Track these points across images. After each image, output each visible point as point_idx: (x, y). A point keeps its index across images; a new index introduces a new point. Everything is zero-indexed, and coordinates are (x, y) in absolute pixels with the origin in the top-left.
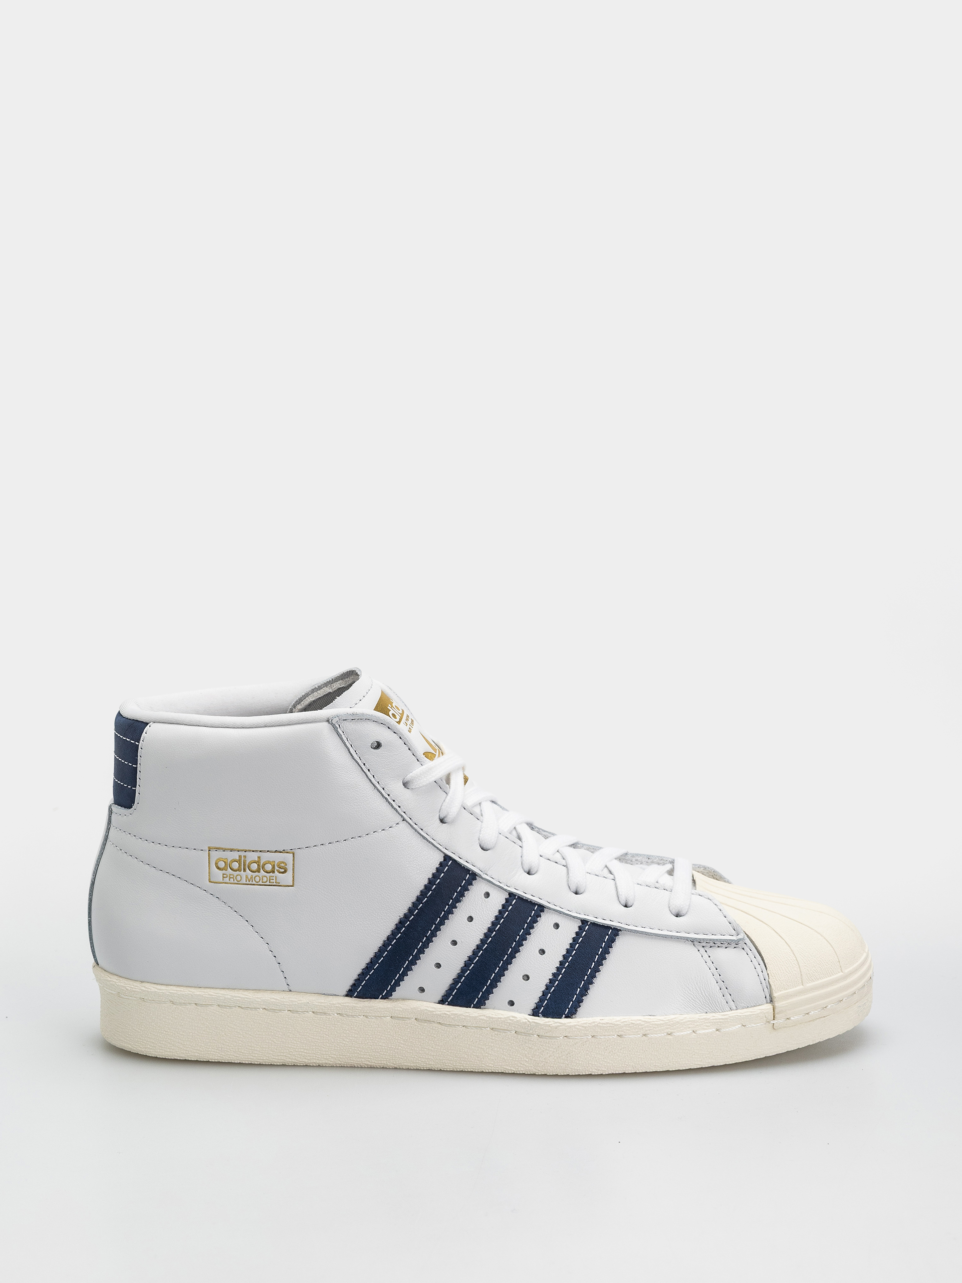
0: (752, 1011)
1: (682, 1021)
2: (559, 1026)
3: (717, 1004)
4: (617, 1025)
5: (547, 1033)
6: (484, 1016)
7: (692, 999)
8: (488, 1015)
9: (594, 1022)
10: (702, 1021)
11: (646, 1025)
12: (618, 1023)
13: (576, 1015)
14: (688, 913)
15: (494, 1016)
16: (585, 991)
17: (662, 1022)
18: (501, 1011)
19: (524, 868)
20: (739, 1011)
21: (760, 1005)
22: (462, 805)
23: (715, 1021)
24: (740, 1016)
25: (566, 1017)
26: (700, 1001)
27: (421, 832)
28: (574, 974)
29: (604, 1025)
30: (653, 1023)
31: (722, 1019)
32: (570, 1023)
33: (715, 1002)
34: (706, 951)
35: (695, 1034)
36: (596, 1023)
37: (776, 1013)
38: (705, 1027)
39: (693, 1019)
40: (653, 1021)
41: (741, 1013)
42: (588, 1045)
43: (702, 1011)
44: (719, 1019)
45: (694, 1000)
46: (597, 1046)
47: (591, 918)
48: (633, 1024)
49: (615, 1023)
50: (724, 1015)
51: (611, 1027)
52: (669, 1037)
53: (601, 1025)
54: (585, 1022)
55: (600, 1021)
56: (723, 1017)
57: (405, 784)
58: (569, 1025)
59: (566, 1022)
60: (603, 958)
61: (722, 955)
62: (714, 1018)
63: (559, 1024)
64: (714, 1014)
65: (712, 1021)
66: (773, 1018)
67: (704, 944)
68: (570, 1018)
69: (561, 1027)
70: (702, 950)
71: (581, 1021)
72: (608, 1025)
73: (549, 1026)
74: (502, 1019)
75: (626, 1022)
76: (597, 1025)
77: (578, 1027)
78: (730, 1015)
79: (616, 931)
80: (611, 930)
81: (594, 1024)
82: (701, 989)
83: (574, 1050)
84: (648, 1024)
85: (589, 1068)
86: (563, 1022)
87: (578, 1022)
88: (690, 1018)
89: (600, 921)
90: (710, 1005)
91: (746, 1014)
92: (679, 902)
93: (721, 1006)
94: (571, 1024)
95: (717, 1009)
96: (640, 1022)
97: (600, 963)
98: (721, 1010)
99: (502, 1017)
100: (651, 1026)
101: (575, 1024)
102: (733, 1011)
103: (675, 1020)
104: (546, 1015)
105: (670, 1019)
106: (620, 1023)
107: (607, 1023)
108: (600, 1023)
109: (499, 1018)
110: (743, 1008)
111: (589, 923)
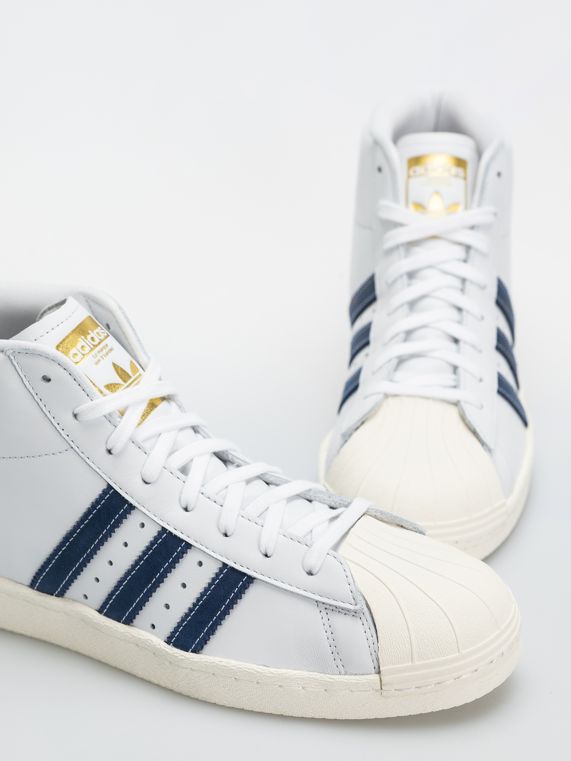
0: (358, 679)
1: (291, 677)
2: (185, 659)
3: (328, 667)
4: (233, 670)
5: (175, 662)
6: (129, 633)
7: (306, 657)
8: (131, 633)
9: (214, 663)
10: (310, 679)
11: (258, 675)
12: (233, 668)
13: (202, 651)
14: (318, 573)
15: (136, 635)
16: (212, 631)
17: (272, 675)
18: (144, 632)
19: (181, 504)
20: (347, 677)
21: (368, 674)
22: (130, 439)
23: (322, 682)
24: (346, 683)
25: (192, 652)
26: (312, 660)
27: (87, 460)
28: (205, 613)
29: (221, 667)
30: (265, 674)
31: (329, 682)
32: (194, 658)
33: (326, 664)
34: (327, 614)
35: (303, 690)
36: (215, 664)
37: (382, 684)
38: (313, 686)
39: (302, 677)
40: (265, 673)
41: (347, 680)
42: (209, 680)
43: (314, 670)
44: (327, 681)
45: (307, 659)
46: (217, 683)
47: (231, 564)
48: (247, 671)
49: (231, 667)
50: (331, 679)
51: (228, 670)
52: (280, 689)
53: (219, 666)
54: (206, 660)
55: (219, 663)
56: (330, 680)
57: (75, 416)
58: (192, 660)
59: (189, 657)
60: (234, 602)
61: (339, 621)
62: (322, 679)
63: (184, 658)
64: (322, 675)
65: (320, 681)
66: (379, 688)
67: (327, 606)
68: (196, 653)
69: (185, 661)
70: (324, 612)
71: (203, 659)
72: (225, 668)
73: (176, 657)
74: (142, 640)
75: (240, 668)
76: (216, 666)
77: (200, 663)
78: (336, 680)
79: (251, 580)
80: (246, 577)
81: (213, 664)
82: (315, 650)
83: (199, 681)
84: (260, 674)
85: (213, 698)
86: (187, 656)
87: (201, 659)
88: (299, 675)
89: (237, 567)
90: (321, 665)
91: (352, 681)
92: (313, 562)
93: (331, 669)
94: (194, 660)
95: (328, 671)
96: (253, 671)
97: (230, 607)
98: (331, 672)
99: (142, 638)
100: (262, 676)
101: (198, 660)
102: (340, 676)
103: (285, 675)
104: (176, 645)
105: (280, 673)
106: (235, 669)
107: (225, 666)
108: (218, 664)
109: (140, 638)
110: (351, 674)
111: (228, 567)
